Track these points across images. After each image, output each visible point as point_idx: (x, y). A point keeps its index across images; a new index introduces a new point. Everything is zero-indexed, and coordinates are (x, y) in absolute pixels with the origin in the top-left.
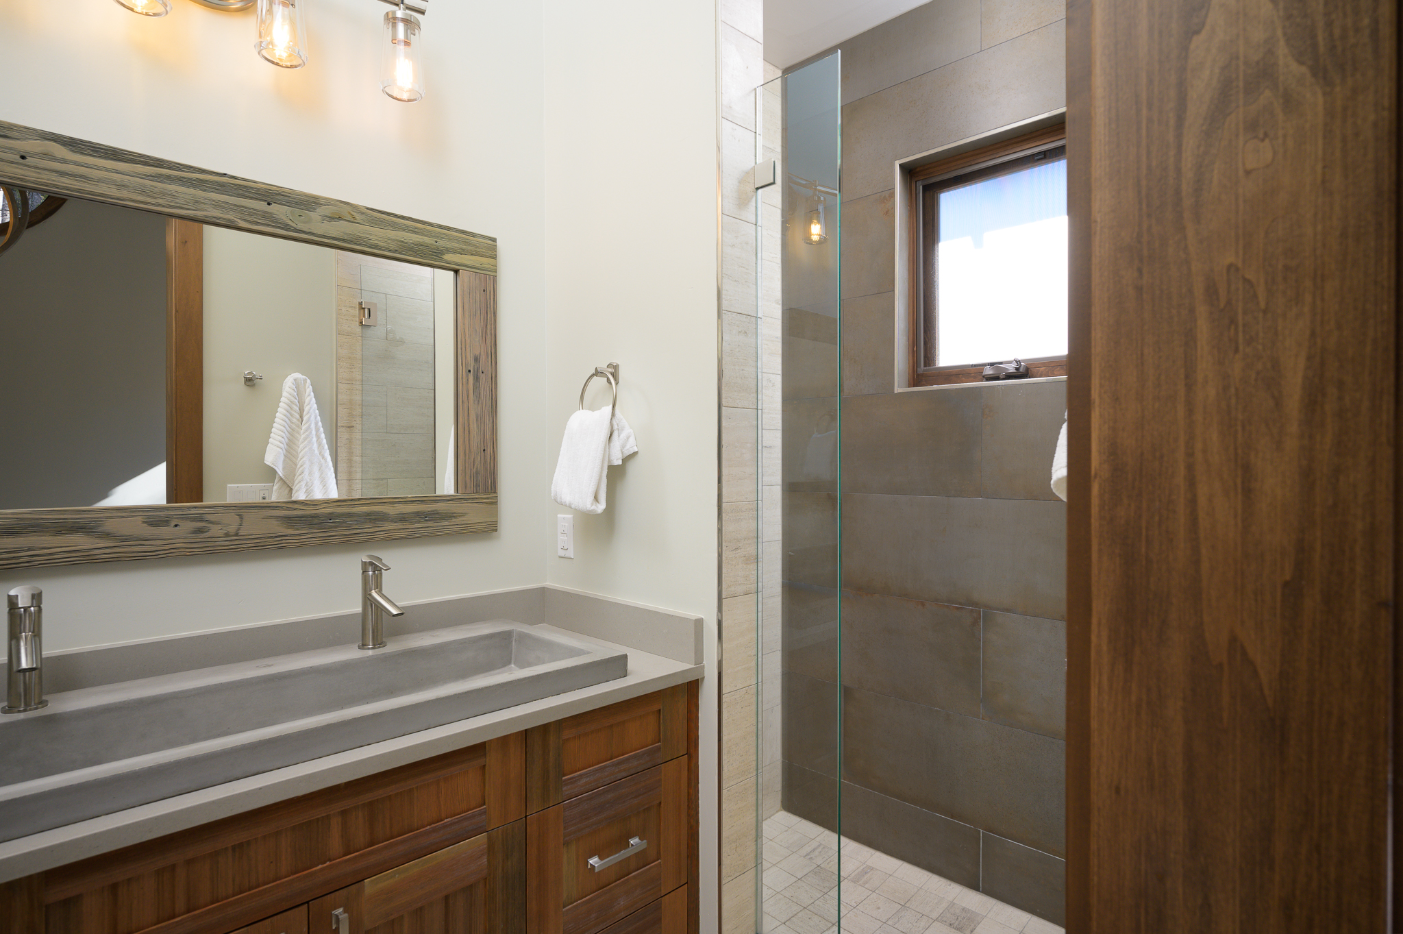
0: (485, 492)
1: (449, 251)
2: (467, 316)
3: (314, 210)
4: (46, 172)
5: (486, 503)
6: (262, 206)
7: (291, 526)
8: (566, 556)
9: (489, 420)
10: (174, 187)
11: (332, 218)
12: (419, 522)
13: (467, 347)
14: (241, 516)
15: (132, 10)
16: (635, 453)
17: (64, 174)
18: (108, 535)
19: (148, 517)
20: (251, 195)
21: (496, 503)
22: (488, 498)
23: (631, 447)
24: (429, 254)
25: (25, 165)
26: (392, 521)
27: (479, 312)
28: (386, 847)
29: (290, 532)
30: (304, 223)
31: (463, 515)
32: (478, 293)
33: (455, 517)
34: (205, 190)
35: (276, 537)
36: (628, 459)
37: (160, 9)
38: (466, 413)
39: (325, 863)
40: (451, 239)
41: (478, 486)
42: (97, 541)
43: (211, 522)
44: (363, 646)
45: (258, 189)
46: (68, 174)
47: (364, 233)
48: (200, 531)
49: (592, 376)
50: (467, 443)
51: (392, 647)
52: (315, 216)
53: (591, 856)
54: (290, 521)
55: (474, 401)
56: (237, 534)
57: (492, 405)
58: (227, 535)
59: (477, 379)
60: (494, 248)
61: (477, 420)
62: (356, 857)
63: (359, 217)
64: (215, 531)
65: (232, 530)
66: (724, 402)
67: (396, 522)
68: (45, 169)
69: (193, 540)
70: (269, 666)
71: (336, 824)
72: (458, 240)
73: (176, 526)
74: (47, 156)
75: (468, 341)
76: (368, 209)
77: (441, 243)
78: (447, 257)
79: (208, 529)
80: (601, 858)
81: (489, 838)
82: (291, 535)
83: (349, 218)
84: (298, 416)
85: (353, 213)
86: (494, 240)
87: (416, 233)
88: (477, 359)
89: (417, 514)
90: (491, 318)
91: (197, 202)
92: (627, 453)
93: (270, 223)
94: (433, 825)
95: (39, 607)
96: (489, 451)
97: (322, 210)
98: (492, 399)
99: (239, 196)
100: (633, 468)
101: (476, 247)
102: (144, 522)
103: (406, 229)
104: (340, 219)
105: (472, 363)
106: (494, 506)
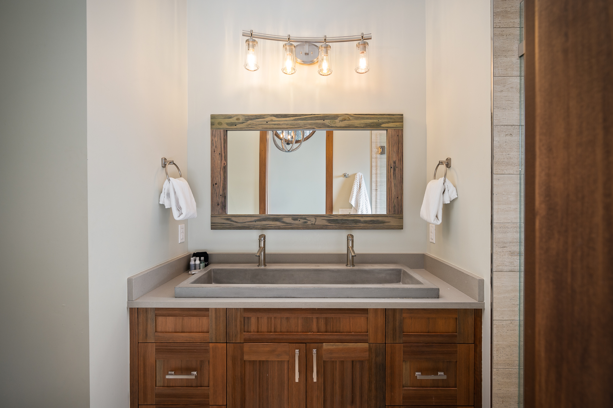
0: (398, 214)
1: (383, 123)
2: (390, 146)
3: (337, 119)
4: (271, 125)
5: (398, 218)
6: (321, 121)
7: (330, 223)
8: (432, 242)
9: (400, 186)
10: (299, 122)
11: (342, 121)
12: (372, 224)
13: (391, 158)
14: (316, 219)
15: (286, 74)
16: (457, 198)
17: (275, 124)
18: (284, 222)
19: (293, 218)
20: (319, 119)
21: (402, 218)
22: (399, 216)
23: (454, 196)
24: (376, 126)
25: (267, 124)
26: (362, 223)
27: (395, 144)
28: (330, 335)
29: (329, 224)
30: (334, 124)
31: (389, 222)
32: (395, 137)
33: (386, 223)
34: (307, 121)
35: (326, 226)
36: (453, 202)
37: (294, 71)
38: (390, 183)
39: (311, 333)
40: (384, 118)
41: (395, 211)
42: (281, 224)
43: (308, 220)
44: (347, 265)
45: (321, 116)
46: (276, 124)
47: (353, 123)
48: (306, 222)
49: (439, 165)
50: (390, 195)
51: (356, 268)
52: (337, 121)
53: (417, 371)
54: (330, 221)
55: (393, 179)
56: (314, 224)
57: (401, 180)
58: (312, 224)
59: (394, 170)
60: (402, 118)
61: (395, 186)
62: (320, 334)
63: (351, 118)
64: (309, 223)
65: (313, 223)
66: (494, 172)
67: (363, 223)
68: (271, 124)
69: (304, 225)
70: (318, 266)
71: (315, 321)
72: (387, 118)
73: (299, 221)
74: (272, 120)
75: (391, 156)
76: (354, 114)
77: (380, 121)
78: (383, 125)
79: (307, 222)
80: (422, 374)
81: (369, 346)
82: (329, 226)
83: (348, 119)
84: (359, 187)
85: (349, 117)
86: (402, 115)
87: (371, 119)
88: (395, 163)
89: (371, 221)
90: (400, 146)
91: (305, 124)
92: (452, 199)
93: (324, 126)
94: (348, 333)
95: (265, 240)
96: (400, 198)
97: (339, 119)
98: (401, 177)
99: (316, 120)
100: (456, 205)
101: (395, 119)
102: (292, 219)
103: (367, 118)
104: (345, 120)
105: (393, 164)
106: (401, 219)
